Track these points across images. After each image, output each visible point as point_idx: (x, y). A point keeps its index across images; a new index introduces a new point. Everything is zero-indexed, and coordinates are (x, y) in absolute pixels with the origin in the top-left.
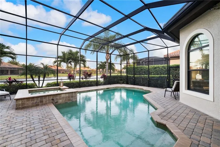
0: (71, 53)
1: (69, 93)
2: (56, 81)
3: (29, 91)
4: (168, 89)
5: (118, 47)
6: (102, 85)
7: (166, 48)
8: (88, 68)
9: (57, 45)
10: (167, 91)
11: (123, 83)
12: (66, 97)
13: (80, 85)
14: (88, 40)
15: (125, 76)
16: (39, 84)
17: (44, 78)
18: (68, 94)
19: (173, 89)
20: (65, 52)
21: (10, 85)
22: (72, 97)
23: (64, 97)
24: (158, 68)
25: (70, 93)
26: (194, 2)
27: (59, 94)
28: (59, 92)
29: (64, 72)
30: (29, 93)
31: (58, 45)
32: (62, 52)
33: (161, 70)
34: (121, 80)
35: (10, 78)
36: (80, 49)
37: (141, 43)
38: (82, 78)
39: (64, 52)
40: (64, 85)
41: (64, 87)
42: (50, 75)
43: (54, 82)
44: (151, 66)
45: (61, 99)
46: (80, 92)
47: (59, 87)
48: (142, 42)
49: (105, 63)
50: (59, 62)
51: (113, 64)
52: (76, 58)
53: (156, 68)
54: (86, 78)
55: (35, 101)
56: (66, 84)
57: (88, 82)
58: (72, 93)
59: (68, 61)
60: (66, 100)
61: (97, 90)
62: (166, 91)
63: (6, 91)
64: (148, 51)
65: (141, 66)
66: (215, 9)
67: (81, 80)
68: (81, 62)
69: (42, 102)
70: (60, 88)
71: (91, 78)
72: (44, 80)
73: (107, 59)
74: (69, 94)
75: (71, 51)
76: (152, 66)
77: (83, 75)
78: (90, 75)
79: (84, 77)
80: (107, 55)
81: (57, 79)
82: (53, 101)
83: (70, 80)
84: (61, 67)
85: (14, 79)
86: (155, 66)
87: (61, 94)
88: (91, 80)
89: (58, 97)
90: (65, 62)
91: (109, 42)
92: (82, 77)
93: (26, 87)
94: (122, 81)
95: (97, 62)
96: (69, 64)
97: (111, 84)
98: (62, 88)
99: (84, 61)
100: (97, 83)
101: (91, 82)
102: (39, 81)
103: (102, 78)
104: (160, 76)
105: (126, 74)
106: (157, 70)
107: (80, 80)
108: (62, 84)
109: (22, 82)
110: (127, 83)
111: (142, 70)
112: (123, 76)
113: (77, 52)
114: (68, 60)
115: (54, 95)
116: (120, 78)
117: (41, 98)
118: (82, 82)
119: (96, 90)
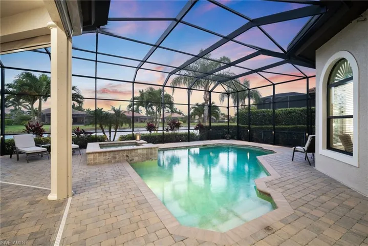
0: (151, 93)
1: (146, 148)
2: (131, 133)
3: (100, 144)
4: (298, 148)
5: (222, 80)
6: (197, 140)
7: (304, 78)
8: (180, 113)
9: (132, 84)
10: (297, 151)
11: (232, 138)
12: (143, 154)
13: (163, 139)
14: (174, 74)
15: (235, 126)
16: (110, 137)
17: (116, 129)
18: (145, 150)
19: (306, 148)
20: (144, 91)
21: (78, 137)
22: (151, 154)
23: (141, 154)
24: (293, 112)
25: (149, 148)
26: (321, 16)
27: (134, 150)
28: (135, 147)
29: (142, 120)
30: (100, 147)
31: (133, 82)
32: (140, 91)
33: (299, 117)
34: (228, 133)
35: (78, 129)
36: (164, 86)
37: (259, 72)
38: (167, 130)
39: (142, 91)
40: (141, 139)
41: (142, 141)
42: (124, 125)
43: (129, 135)
44: (281, 110)
45: (137, 156)
46: (164, 150)
47: (135, 141)
48: (261, 71)
49: (203, 105)
50: (135, 106)
51: (216, 107)
52: (159, 99)
53: (290, 113)
54: (172, 129)
55: (107, 157)
56: (144, 138)
57: (176, 135)
58: (151, 148)
59: (147, 104)
60: (143, 157)
61: (188, 148)
62: (295, 151)
63: (75, 144)
64: (274, 85)
65: (263, 110)
66: (358, 21)
67: (165, 132)
68: (167, 105)
69: (114, 158)
70: (136, 143)
71: (180, 129)
72: (116, 132)
73: (205, 100)
74: (148, 150)
75: (152, 89)
76: (284, 109)
77: (168, 126)
78: (178, 126)
79: (170, 128)
80: (205, 93)
81: (133, 131)
82: (128, 158)
83: (150, 131)
84: (139, 113)
85: (83, 130)
86: (289, 109)
87: (137, 149)
88: (180, 132)
89: (133, 154)
90: (143, 107)
91: (207, 73)
92: (167, 128)
93: (95, 140)
94: (229, 135)
95: (189, 105)
96: (150, 109)
97: (211, 140)
98: (139, 142)
99: (171, 104)
100: (189, 138)
101: (181, 135)
102: (110, 132)
103: (196, 129)
104: (294, 127)
105: (236, 124)
106: (292, 117)
107: (163, 133)
108: (138, 137)
109: (91, 134)
110: (239, 139)
111: (264, 116)
112: (232, 126)
113: (160, 91)
114: (147, 102)
115: (129, 150)
116: (226, 129)
117: (114, 153)
118: (167, 135)
119: (186, 147)
